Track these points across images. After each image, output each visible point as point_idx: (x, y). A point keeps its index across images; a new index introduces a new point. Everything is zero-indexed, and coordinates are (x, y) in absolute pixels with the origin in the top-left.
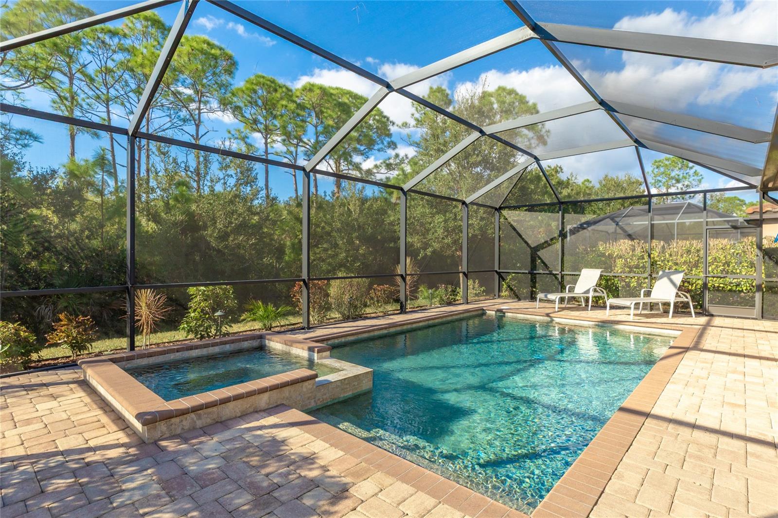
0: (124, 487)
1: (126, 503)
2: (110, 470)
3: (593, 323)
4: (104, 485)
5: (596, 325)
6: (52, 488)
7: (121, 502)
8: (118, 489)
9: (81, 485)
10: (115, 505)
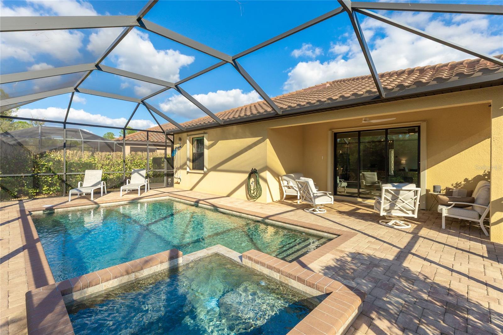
0: (404, 302)
1: (411, 297)
2: (398, 315)
3: (127, 202)
4: (411, 311)
5: (130, 202)
6: (436, 332)
7: (412, 298)
8: (406, 303)
9: (420, 321)
10: (415, 300)
